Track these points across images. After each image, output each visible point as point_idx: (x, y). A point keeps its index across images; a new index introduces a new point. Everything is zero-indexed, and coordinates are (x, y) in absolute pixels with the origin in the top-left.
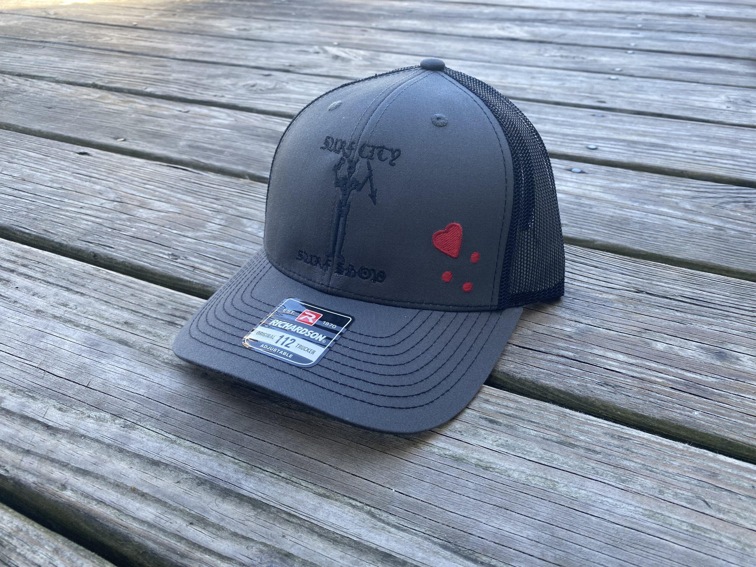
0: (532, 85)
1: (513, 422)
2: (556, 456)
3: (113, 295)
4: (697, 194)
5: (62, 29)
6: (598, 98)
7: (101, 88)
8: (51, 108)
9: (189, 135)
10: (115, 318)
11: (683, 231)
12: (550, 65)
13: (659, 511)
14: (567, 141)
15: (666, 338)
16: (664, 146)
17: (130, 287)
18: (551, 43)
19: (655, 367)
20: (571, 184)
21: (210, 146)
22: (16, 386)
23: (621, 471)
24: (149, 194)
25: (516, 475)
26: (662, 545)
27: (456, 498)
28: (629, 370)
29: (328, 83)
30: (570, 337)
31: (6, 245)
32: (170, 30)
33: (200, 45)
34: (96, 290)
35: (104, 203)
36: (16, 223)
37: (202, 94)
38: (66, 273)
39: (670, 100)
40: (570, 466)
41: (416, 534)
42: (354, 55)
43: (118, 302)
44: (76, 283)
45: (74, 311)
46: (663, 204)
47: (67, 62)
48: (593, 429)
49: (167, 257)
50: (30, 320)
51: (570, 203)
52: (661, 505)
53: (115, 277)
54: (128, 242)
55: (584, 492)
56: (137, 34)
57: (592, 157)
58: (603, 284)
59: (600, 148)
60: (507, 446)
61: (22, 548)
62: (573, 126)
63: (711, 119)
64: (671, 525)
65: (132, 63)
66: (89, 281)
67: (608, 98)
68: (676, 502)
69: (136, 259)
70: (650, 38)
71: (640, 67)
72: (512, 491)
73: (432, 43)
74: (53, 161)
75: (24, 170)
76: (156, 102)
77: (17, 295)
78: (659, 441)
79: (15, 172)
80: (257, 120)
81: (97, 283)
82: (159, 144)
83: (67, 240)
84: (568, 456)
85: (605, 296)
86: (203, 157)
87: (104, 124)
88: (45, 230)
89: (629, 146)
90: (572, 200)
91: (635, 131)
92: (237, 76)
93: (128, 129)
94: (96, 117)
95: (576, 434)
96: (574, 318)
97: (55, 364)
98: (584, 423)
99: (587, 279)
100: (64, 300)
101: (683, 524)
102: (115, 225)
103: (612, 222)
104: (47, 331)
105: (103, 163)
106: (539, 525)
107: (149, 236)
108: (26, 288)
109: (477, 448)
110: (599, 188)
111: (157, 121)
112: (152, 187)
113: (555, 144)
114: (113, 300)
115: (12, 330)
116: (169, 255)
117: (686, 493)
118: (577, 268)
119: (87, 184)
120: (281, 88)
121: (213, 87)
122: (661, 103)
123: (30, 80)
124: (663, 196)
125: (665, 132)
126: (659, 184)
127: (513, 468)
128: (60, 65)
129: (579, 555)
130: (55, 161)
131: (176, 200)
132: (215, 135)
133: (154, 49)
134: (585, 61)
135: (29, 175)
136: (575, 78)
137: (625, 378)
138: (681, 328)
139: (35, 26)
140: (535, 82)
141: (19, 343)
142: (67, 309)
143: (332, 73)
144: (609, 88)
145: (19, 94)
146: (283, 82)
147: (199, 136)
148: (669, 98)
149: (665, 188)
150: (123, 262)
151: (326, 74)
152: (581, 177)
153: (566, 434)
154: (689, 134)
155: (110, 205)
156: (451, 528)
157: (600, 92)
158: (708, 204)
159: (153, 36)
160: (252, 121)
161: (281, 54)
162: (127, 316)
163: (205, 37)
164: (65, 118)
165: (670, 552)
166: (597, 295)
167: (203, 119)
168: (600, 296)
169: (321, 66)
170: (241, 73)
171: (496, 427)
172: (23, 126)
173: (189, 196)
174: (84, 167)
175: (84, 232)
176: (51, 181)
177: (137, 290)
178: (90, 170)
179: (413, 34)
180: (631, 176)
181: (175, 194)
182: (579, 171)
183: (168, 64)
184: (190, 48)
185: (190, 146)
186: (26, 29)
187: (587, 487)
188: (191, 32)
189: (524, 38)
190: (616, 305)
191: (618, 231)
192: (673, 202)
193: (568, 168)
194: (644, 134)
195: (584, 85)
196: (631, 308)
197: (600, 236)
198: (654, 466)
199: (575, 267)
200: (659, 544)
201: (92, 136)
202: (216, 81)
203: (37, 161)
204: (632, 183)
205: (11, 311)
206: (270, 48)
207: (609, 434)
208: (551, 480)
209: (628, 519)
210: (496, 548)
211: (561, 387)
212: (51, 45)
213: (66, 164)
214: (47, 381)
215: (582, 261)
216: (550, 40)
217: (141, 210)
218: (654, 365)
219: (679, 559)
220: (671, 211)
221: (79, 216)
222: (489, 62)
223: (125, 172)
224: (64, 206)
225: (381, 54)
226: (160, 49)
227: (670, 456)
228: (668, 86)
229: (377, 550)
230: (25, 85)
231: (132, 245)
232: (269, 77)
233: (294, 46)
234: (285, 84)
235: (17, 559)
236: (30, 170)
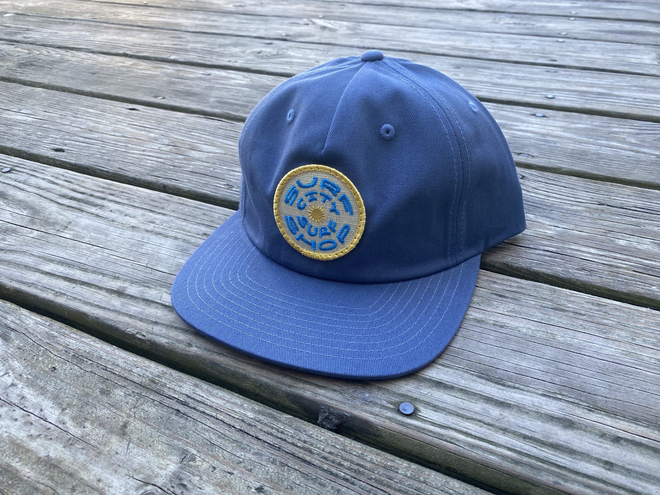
0: (493, 48)
1: (518, 296)
2: (552, 318)
3: (189, 214)
4: (639, 131)
5: (84, 8)
6: (549, 57)
7: (131, 56)
8: (94, 74)
9: (215, 93)
10: (195, 231)
11: (632, 160)
12: (506, 31)
13: (633, 351)
14: (528, 92)
15: (626, 237)
16: (609, 95)
17: (201, 209)
18: (503, 12)
19: (620, 257)
20: (537, 126)
21: (236, 102)
22: (133, 279)
23: (602, 327)
24: (196, 139)
25: (524, 330)
26: (638, 372)
27: (483, 346)
28: (600, 259)
29: (322, 49)
30: (551, 237)
31: (92, 180)
32: (176, 7)
33: (206, 20)
34: (174, 211)
35: (162, 147)
36: (95, 164)
37: (217, 60)
38: (146, 199)
39: (610, 58)
40: (564, 324)
41: (457, 369)
42: (339, 26)
43: (194, 219)
44: (156, 207)
45: (162, 227)
46: (613, 139)
47: (97, 36)
48: (578, 300)
49: (224, 187)
50: (128, 233)
51: (538, 140)
52: (635, 347)
53: (186, 201)
54: (189, 176)
55: (576, 340)
56: (150, 11)
57: (550, 104)
58: (573, 199)
59: (556, 97)
60: (515, 312)
61: (171, 385)
62: (532, 80)
63: (646, 72)
64: (643, 360)
65: (152, 36)
66: (167, 205)
67: (558, 57)
68: (645, 345)
69: (199, 189)
70: (588, 7)
71: (582, 31)
72: (523, 341)
73: (403, 15)
74: (110, 115)
75: (88, 123)
76: (180, 67)
77: (113, 216)
78: (628, 306)
79: (82, 125)
80: (269, 80)
81: (173, 206)
82: (192, 101)
83: (139, 175)
84: (562, 317)
85: (575, 208)
86: (232, 110)
87: (142, 86)
88: (120, 168)
89: (580, 95)
90: (539, 138)
91: (584, 83)
92: (243, 45)
93: (164, 90)
94: (134, 80)
95: (566, 303)
96: (552, 224)
97: (157, 264)
98: (570, 296)
99: (559, 196)
100: (151, 219)
101: (652, 359)
102: (175, 163)
103: (574, 154)
104: (144, 241)
105: (151, 116)
106: (547, 362)
107: (205, 171)
108: (119, 211)
109: (493, 314)
110: (559, 128)
111: (186, 82)
112: (197, 134)
113: (520, 95)
114: (189, 218)
115: (117, 240)
116: (224, 185)
117: (652, 340)
118: (551, 188)
119: (143, 133)
120: (284, 54)
121: (226, 54)
122: (604, 61)
123: (70, 51)
124: (613, 133)
125: (609, 83)
126: (608, 124)
127: (522, 326)
128: (92, 39)
129: (578, 380)
130: (112, 116)
131: (219, 144)
132: (237, 93)
133: (167, 23)
134: (535, 27)
135: (94, 127)
136: (529, 41)
137: (597, 265)
138: (637, 229)
139: (60, 6)
140: (495, 45)
141: (125, 250)
142: (155, 225)
143: (323, 41)
144: (558, 49)
145: (64, 63)
146: (283, 49)
147: (224, 93)
148: (609, 56)
149: (613, 127)
150: (189, 191)
151: (318, 41)
152: (544, 120)
153: (558, 303)
154: (628, 85)
155: (166, 148)
156: (482, 365)
157: (551, 53)
158: (649, 139)
159: (163, 12)
160: (265, 81)
161: (277, 26)
162: (204, 229)
163: (208, 13)
164: (110, 81)
165: (644, 377)
166: (569, 207)
167: (224, 80)
168: (571, 208)
169: (313, 36)
170: (246, 42)
171: (505, 299)
172: (76, 88)
173: (229, 140)
174: (136, 120)
175: (151, 169)
176: (114, 131)
177: (207, 210)
178: (142, 122)
179: (385, 7)
180: (584, 119)
181: (217, 139)
182: (542, 115)
183: (183, 36)
184: (197, 22)
185: (219, 102)
186: (52, 9)
187: (578, 337)
188: (195, 9)
189: (480, 9)
190: (584, 214)
191: (579, 161)
192: (621, 138)
193: (532, 113)
194: (592, 85)
195: (537, 47)
196: (596, 216)
197: (566, 165)
198: (626, 323)
199: (549, 188)
200: (635, 372)
201: (135, 95)
202: (227, 49)
203: (97, 116)
204: (586, 124)
205: (111, 227)
206: (266, 21)
207: (590, 302)
208: (551, 333)
209: (611, 356)
210: (517, 377)
211: (549, 272)
212: (79, 22)
213: (122, 118)
214: (155, 275)
215: (554, 183)
216: (503, 10)
217: (193, 152)
218: (619, 256)
219: (651, 381)
220: (620, 145)
221: (143, 157)
222: (454, 29)
223: (171, 122)
224: (129, 150)
225: (361, 24)
226: (172, 24)
227: (637, 316)
228: (607, 47)
229: (431, 380)
230: (67, 55)
231: (193, 178)
232: (270, 45)
233: (286, 19)
234: (285, 50)
235: (169, 391)
236: (93, 123)
